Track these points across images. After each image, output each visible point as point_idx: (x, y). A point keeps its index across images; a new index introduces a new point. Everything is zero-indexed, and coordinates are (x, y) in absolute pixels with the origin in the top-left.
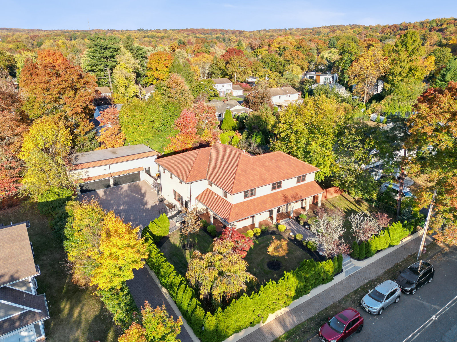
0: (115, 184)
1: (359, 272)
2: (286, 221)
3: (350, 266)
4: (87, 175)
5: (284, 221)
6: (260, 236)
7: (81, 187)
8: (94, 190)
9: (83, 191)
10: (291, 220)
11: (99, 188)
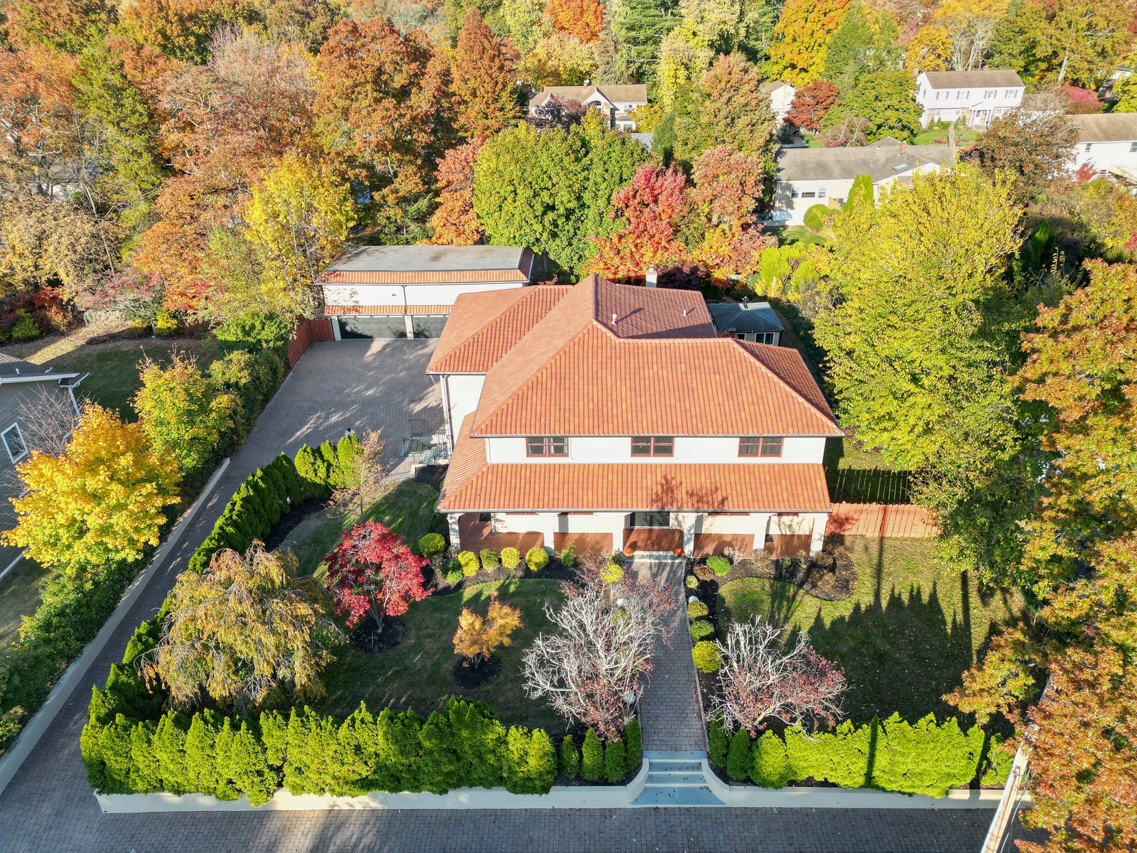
0: (417, 334)
1: (699, 815)
2: (657, 558)
3: (685, 779)
4: (353, 299)
5: (651, 557)
6: (539, 575)
7: (342, 325)
8: (371, 337)
9: (346, 334)
10: (677, 561)
11: (381, 335)
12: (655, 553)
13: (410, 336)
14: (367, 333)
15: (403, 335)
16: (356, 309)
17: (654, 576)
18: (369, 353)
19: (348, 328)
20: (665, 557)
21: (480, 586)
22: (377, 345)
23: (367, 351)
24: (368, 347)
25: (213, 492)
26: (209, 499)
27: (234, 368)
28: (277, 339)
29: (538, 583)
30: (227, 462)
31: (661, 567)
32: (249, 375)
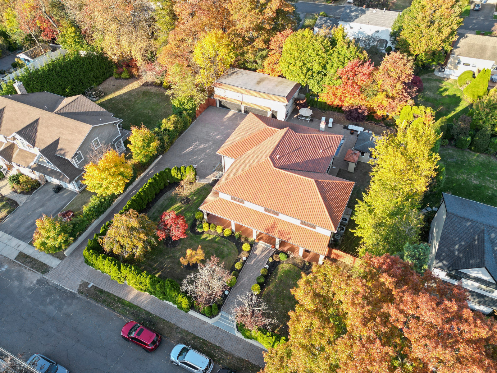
0: (246, 112)
2: (267, 246)
4: (224, 94)
5: (265, 244)
6: (226, 238)
7: (220, 102)
8: (229, 109)
9: (221, 105)
10: (273, 249)
11: (233, 109)
12: (267, 244)
13: (243, 112)
14: (229, 107)
15: (240, 111)
16: (225, 98)
17: (262, 251)
18: (226, 117)
19: (222, 103)
20: (269, 247)
21: (208, 235)
22: (231, 113)
23: (226, 115)
24: (227, 113)
25: (153, 167)
26: (151, 170)
27: (170, 123)
28: (191, 110)
29: (225, 241)
30: (161, 156)
31: (267, 249)
32: (174, 127)
